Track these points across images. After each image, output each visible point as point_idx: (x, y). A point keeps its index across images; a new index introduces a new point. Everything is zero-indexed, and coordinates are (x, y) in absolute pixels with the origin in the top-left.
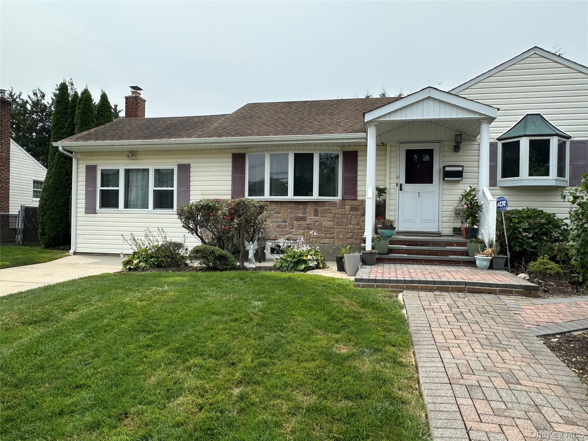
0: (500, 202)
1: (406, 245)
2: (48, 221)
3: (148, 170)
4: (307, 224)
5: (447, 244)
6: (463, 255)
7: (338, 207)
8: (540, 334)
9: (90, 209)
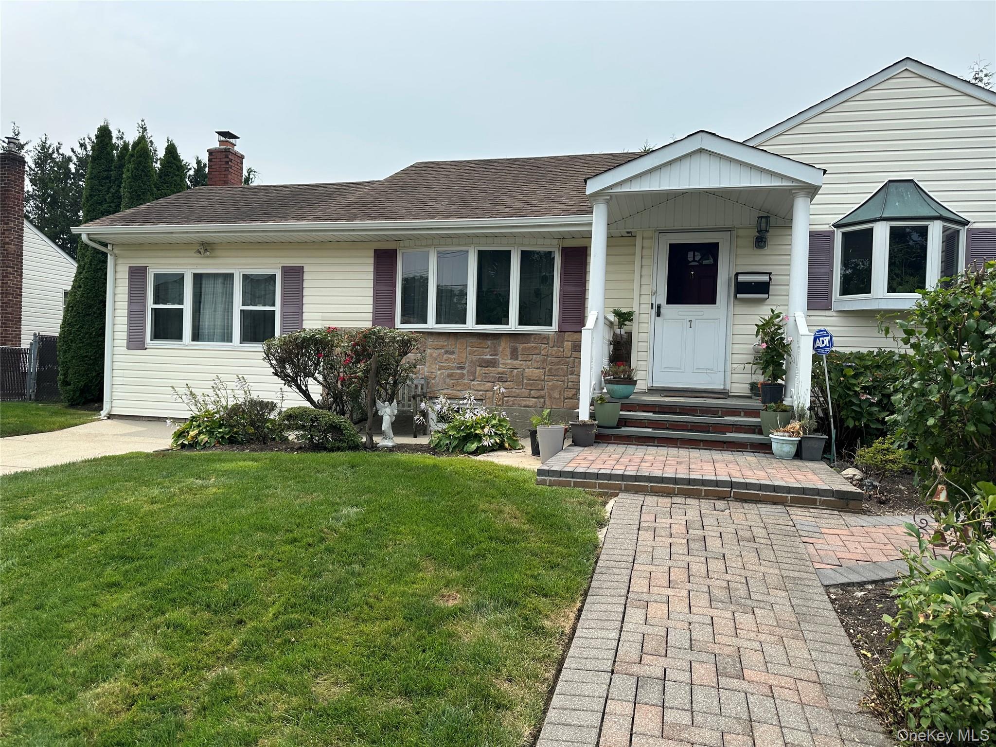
0: (821, 339)
1: (655, 413)
2: (74, 361)
3: (231, 276)
4: (499, 373)
5: (728, 411)
6: (754, 433)
7: (551, 344)
8: (835, 583)
9: (135, 342)
